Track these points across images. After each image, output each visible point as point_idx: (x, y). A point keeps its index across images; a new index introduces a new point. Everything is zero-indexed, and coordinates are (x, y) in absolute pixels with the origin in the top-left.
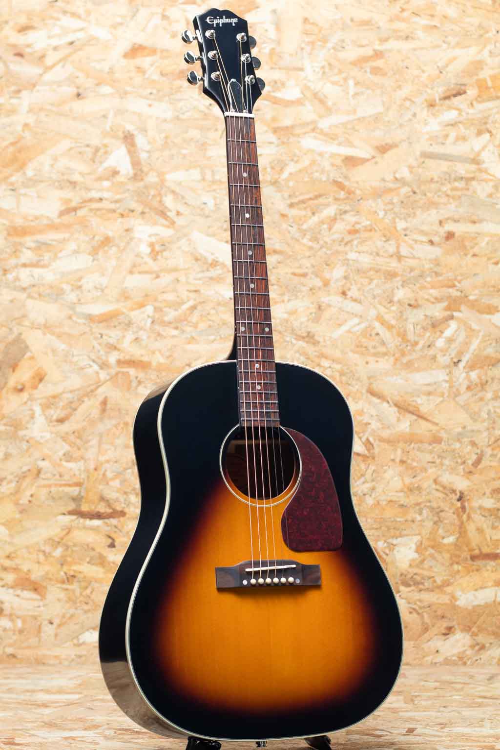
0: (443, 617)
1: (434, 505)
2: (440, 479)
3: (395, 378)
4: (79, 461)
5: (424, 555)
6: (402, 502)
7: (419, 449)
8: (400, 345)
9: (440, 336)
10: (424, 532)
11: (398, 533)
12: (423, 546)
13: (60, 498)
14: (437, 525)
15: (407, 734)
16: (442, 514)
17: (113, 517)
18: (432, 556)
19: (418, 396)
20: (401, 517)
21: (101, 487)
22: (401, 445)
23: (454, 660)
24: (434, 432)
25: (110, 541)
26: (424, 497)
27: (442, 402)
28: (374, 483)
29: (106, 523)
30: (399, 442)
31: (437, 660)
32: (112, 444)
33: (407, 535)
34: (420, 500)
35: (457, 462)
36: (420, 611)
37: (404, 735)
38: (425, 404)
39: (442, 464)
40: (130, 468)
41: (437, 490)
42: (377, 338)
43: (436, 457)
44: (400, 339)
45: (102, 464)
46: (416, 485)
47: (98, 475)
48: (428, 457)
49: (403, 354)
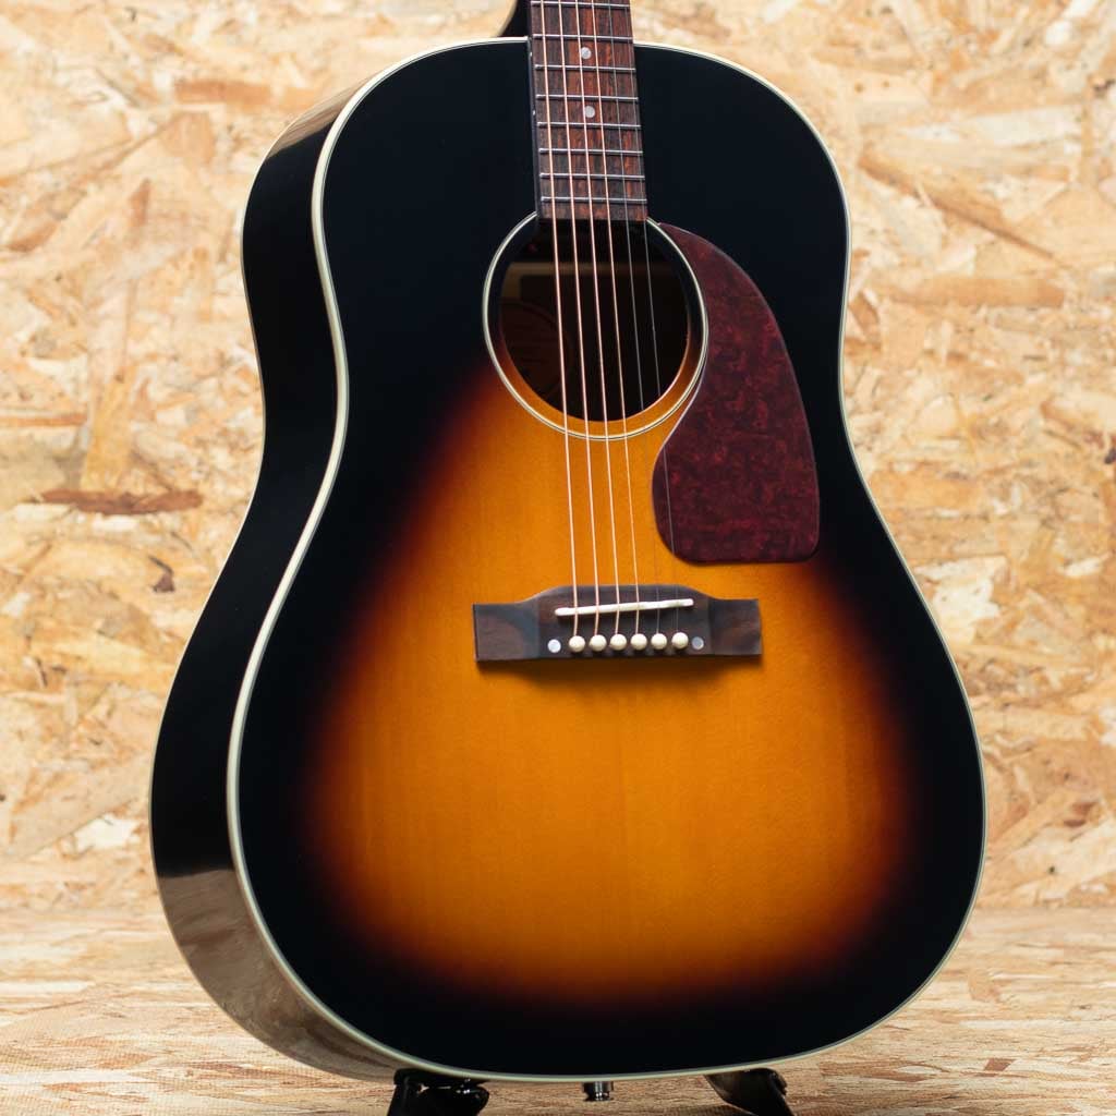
0: (1067, 777)
1: (1042, 473)
2: (1059, 403)
3: (935, 128)
4: (75, 355)
5: (1015, 608)
6: (954, 467)
7: (1000, 323)
8: (948, 41)
9: (1057, 17)
10: (1014, 548)
11: (944, 549)
12: (1013, 584)
13: (23, 458)
14: (1050, 528)
15: (987, 1072)
16: (1065, 499)
17: (168, 509)
18: (1036, 611)
19: (998, 179)
20: (954, 507)
21: (134, 427)
22: (951, 310)
23: (1099, 894)
24: (1041, 275)
25: (159, 573)
26: (1013, 452)
27: (1064, 193)
28: (878, 415)
29: (150, 525)
30: (945, 303)
31: (1048, 894)
32: (163, 309)
33: (969, 556)
34: (1005, 462)
35: (1104, 358)
36: (1006, 762)
37: (982, 1075)
38: (1016, 201)
39: (1063, 364)
40: (212, 375)
41: (1050, 433)
42: (887, 20)
43: (1047, 344)
44: (949, 25)
45: (136, 364)
46: (994, 420)
47: (126, 394)
48: (1027, 345)
49: (958, 65)
